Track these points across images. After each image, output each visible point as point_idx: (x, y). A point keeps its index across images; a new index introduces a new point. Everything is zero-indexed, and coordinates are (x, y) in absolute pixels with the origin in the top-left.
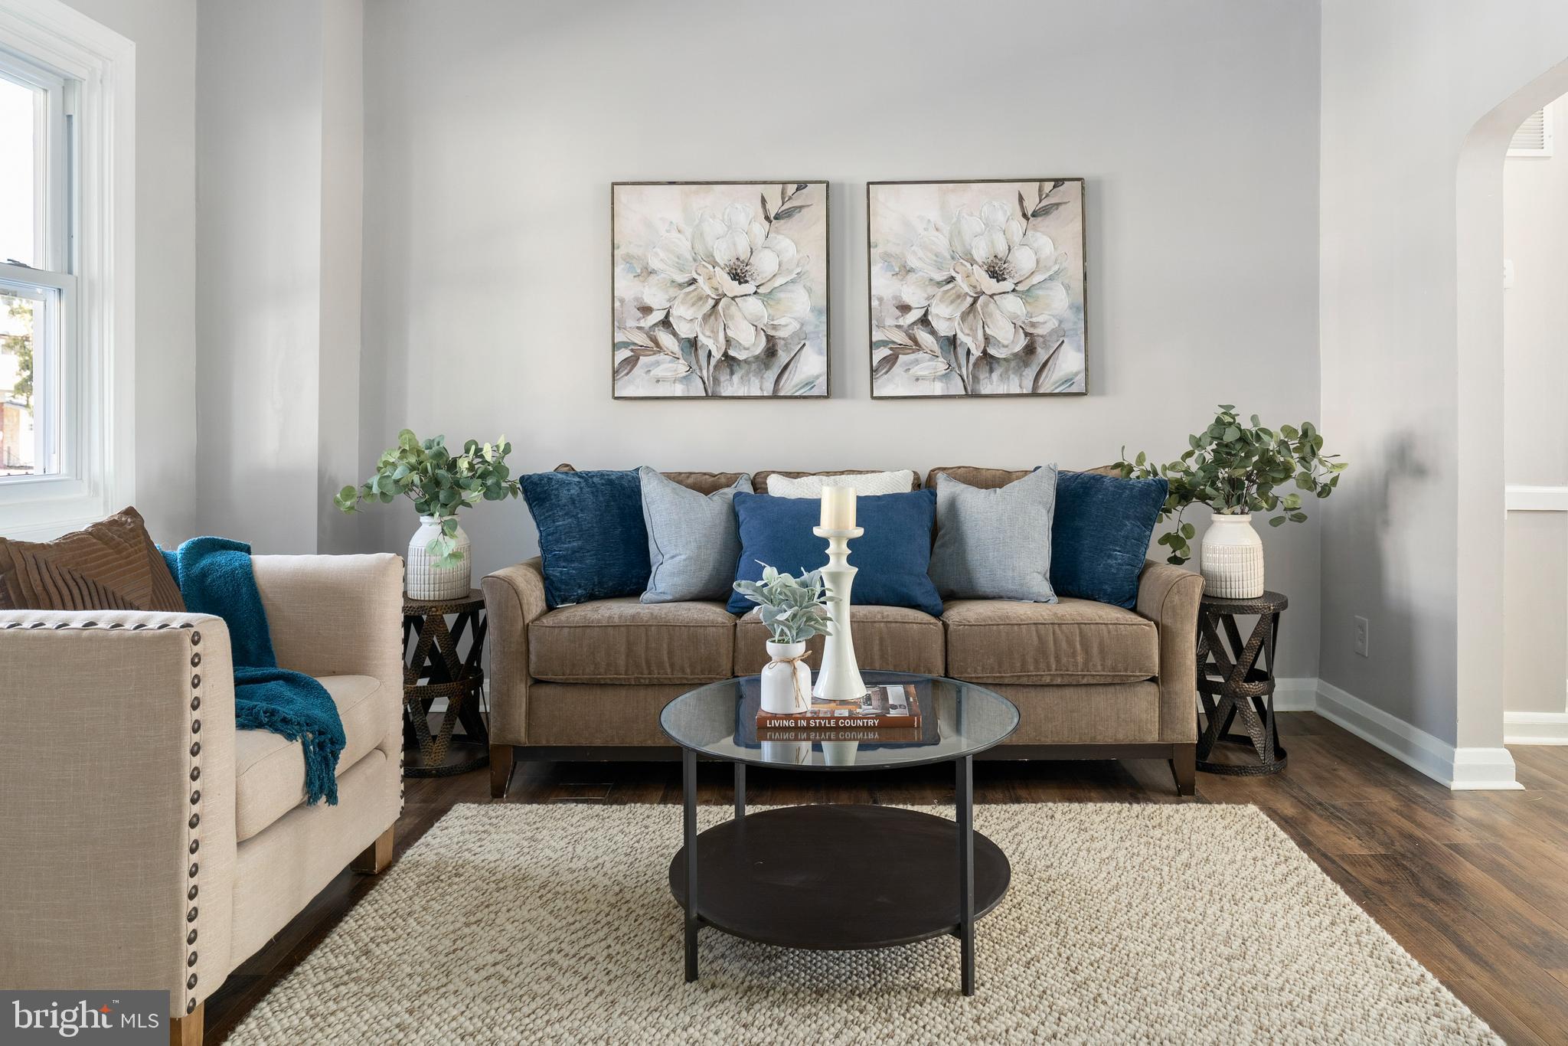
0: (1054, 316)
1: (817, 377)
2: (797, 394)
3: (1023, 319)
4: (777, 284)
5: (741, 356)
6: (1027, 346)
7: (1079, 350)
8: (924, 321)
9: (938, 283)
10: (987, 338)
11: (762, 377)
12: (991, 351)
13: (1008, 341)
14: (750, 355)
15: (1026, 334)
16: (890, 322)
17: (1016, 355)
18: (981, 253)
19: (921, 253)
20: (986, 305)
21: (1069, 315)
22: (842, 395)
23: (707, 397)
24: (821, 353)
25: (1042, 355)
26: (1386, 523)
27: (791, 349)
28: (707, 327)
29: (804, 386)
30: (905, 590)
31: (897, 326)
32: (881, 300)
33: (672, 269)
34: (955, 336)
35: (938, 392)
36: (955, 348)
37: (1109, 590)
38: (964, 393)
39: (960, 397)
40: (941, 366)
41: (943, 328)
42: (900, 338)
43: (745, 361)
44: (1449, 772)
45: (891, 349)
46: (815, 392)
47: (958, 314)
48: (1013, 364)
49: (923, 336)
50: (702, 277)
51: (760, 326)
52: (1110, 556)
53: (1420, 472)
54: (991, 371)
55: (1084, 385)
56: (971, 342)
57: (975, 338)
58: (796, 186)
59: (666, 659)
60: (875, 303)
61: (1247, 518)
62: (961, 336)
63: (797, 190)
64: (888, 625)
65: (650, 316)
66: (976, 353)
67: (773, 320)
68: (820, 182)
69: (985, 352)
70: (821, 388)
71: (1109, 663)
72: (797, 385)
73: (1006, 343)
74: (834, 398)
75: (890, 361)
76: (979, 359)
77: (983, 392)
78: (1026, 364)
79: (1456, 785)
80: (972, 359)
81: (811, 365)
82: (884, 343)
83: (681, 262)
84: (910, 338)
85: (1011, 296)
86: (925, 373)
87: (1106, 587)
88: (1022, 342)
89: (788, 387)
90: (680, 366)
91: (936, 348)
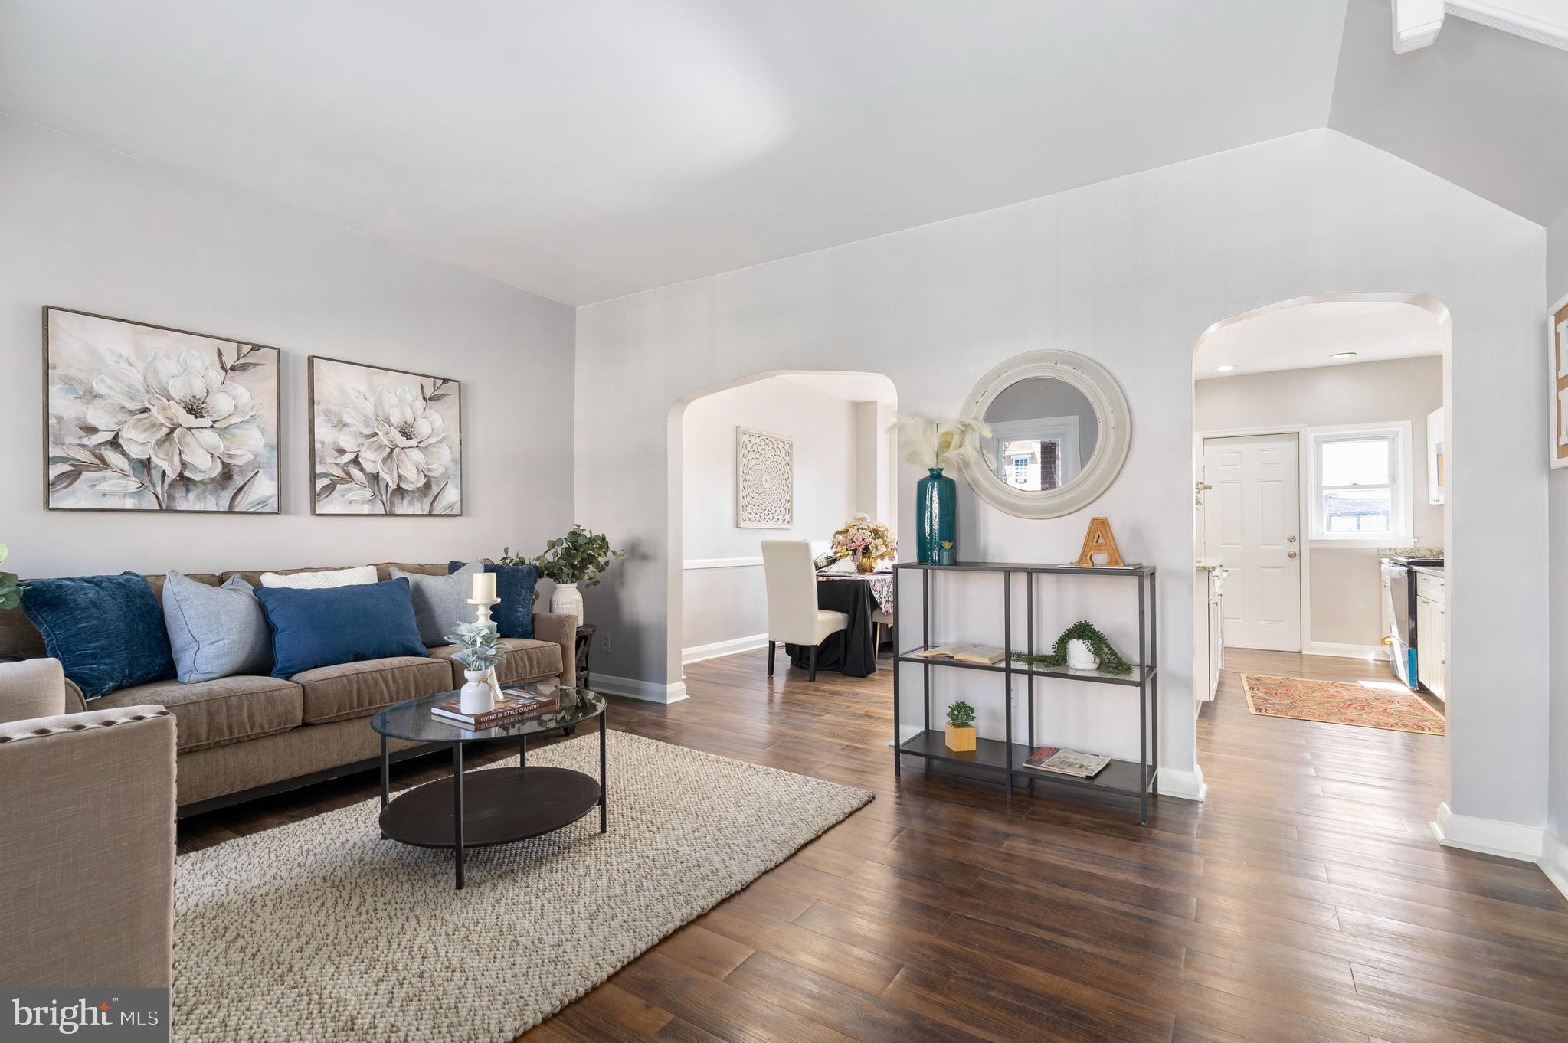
0: (443, 466)
1: (270, 498)
2: (251, 510)
3: (423, 465)
4: (232, 422)
5: (197, 477)
6: (425, 484)
7: (457, 488)
8: (356, 461)
9: (366, 436)
10: (400, 477)
11: (218, 496)
12: (403, 485)
13: (414, 480)
14: (207, 477)
15: (425, 476)
16: (329, 460)
17: (419, 489)
18: (396, 419)
19: (353, 414)
20: (399, 454)
21: (451, 465)
22: (288, 513)
23: (161, 510)
24: (272, 480)
25: (435, 490)
26: (622, 584)
27: (246, 475)
28: (161, 450)
29: (258, 504)
30: (410, 645)
31: (335, 464)
32: (323, 443)
33: (121, 396)
34: (378, 473)
35: (366, 512)
36: (378, 482)
37: (521, 630)
38: (384, 513)
39: (382, 515)
40: (368, 493)
41: (370, 468)
42: (338, 472)
43: (202, 482)
44: (664, 696)
45: (331, 480)
46: (267, 509)
47: (380, 459)
48: (417, 495)
49: (355, 472)
50: (155, 408)
51: (216, 454)
52: (517, 611)
53: (645, 557)
54: (403, 499)
55: (460, 510)
56: (389, 478)
57: (392, 475)
58: (250, 347)
59: (246, 720)
60: (317, 445)
61: (575, 585)
62: (382, 474)
63: (252, 350)
64: (418, 667)
65: (95, 436)
66: (393, 486)
67: (229, 450)
68: (276, 349)
69: (398, 485)
70: (273, 505)
71: (542, 669)
72: (250, 504)
73: (412, 480)
74: (285, 514)
75: (330, 488)
76: (395, 490)
77: (397, 513)
78: (425, 495)
79: (669, 701)
80: (390, 490)
81: (264, 488)
82: (325, 475)
83: (130, 391)
84: (346, 473)
85: (416, 450)
86: (357, 498)
87: (518, 629)
88: (422, 481)
89: (242, 504)
90: (131, 483)
91: (364, 481)
